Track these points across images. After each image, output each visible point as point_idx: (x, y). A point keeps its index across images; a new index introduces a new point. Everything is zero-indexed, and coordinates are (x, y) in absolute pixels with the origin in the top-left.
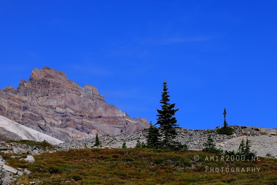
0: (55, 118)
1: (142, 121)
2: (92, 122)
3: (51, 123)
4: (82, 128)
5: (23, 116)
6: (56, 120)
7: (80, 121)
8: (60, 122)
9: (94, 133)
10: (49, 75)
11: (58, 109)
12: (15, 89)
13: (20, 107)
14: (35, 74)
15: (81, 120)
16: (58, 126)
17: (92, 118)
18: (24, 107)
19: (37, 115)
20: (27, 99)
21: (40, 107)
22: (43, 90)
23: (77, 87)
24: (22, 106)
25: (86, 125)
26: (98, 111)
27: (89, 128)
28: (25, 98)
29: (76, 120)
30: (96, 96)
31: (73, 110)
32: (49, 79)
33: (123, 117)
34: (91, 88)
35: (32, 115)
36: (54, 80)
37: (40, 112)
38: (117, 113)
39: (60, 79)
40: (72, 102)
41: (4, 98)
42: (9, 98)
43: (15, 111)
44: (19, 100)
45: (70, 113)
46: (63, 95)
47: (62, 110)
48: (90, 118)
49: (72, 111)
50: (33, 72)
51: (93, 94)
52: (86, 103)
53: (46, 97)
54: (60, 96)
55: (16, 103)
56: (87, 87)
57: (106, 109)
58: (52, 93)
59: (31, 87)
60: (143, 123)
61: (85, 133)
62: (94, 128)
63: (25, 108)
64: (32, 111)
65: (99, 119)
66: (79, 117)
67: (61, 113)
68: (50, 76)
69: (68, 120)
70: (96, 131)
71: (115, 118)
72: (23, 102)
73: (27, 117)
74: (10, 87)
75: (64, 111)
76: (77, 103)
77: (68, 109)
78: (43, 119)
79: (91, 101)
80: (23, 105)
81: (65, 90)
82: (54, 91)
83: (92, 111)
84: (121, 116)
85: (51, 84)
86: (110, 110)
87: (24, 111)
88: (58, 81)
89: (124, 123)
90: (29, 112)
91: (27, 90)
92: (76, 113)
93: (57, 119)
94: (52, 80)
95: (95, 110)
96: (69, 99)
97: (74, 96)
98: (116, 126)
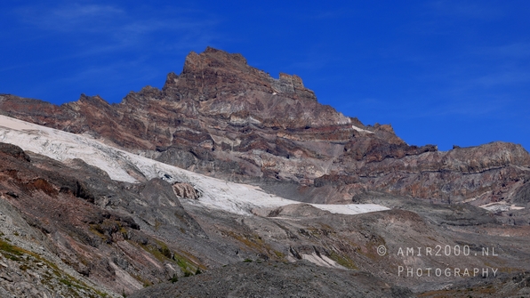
0: (229, 134)
1: (383, 130)
2: (295, 138)
3: (223, 143)
4: (277, 149)
5: (174, 136)
6: (231, 139)
7: (273, 137)
8: (239, 142)
9: (297, 156)
10: (216, 62)
11: (235, 120)
12: (159, 90)
13: (169, 121)
14: (191, 61)
15: (275, 135)
16: (235, 149)
17: (293, 130)
18: (175, 121)
19: (198, 132)
20: (180, 106)
21: (204, 119)
22: (207, 88)
23: (266, 79)
24: (173, 118)
25: (283, 143)
26: (303, 118)
27: (289, 149)
28: (177, 105)
29: (266, 136)
30: (300, 93)
31: (260, 119)
32: (216, 69)
33: (347, 125)
34: (290, 79)
35: (190, 133)
36: (224, 70)
37: (203, 126)
38: (336, 119)
39: (235, 67)
40: (258, 106)
41: (141, 107)
42: (150, 107)
43: (161, 127)
44: (167, 108)
45: (255, 125)
46: (242, 94)
47: (241, 120)
48: (291, 130)
49: (258, 122)
50: (188, 58)
51: (295, 89)
52: (282, 105)
53: (212, 100)
54: (237, 97)
55: (161, 115)
56: (283, 77)
57: (316, 114)
58: (223, 93)
59: (186, 85)
60: (385, 133)
61: (283, 158)
62: (297, 148)
63: (179, 122)
64: (189, 126)
65: (305, 132)
66: (271, 130)
67: (239, 126)
68: (218, 64)
69: (251, 137)
70: (302, 152)
71: (334, 127)
72: (174, 111)
73: (182, 136)
74: (151, 88)
75: (245, 122)
76: (265, 106)
77: (251, 118)
78: (209, 138)
79: (289, 102)
80: (173, 116)
81: (245, 85)
82: (226, 88)
83: (292, 118)
84: (344, 123)
85: (220, 77)
86: (323, 114)
87: (176, 126)
88: (232, 72)
89: (349, 135)
90: (185, 129)
91: (179, 91)
92: (265, 124)
93: (234, 136)
94: (221, 69)
95: (298, 115)
96: (251, 100)
97: (261, 95)
98: (336, 141)
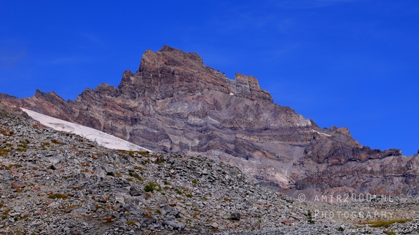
0: (187, 134)
1: (340, 133)
2: (254, 139)
3: (181, 143)
4: (236, 150)
5: (131, 134)
6: (188, 139)
7: (232, 138)
8: (197, 142)
9: (257, 157)
10: (173, 61)
11: (193, 120)
12: (115, 88)
13: (125, 120)
14: (147, 60)
15: (234, 136)
16: (193, 149)
17: (252, 132)
18: (132, 119)
19: (156, 131)
20: (136, 104)
21: (160, 117)
22: (163, 87)
23: (221, 79)
24: (129, 116)
25: (242, 144)
26: (262, 119)
27: (248, 150)
28: (133, 104)
29: (225, 137)
30: (256, 93)
31: (218, 119)
32: (173, 68)
33: (307, 127)
34: (246, 80)
35: (148, 132)
36: (181, 69)
37: (160, 125)
38: (296, 121)
39: (191, 66)
40: (216, 105)
41: (96, 104)
42: (106, 105)
43: (117, 126)
44: (123, 106)
45: (214, 125)
46: (199, 94)
47: (198, 119)
48: (250, 131)
49: (216, 122)
50: (144, 56)
51: (251, 90)
52: (241, 106)
53: (169, 99)
54: (195, 97)
55: (117, 113)
56: (239, 77)
57: (275, 114)
58: (180, 92)
59: (142, 83)
60: (342, 136)
61: (242, 159)
62: (257, 149)
63: (135, 121)
64: (146, 124)
65: (264, 133)
66: (230, 131)
67: (197, 126)
68: (175, 63)
69: (210, 138)
70: (261, 154)
71: (294, 129)
72: (130, 109)
73: (138, 135)
74: (107, 85)
75: (203, 121)
76: (223, 107)
77: (209, 118)
78: (167, 137)
79: (248, 102)
80: (129, 115)
81: (203, 85)
82: (183, 88)
83: (251, 119)
84: (304, 125)
85: (177, 77)
86: (283, 116)
87: (132, 125)
88: (189, 71)
89: (309, 137)
90: (142, 127)
91: (135, 89)
92: (224, 125)
93: (192, 135)
94: (178, 68)
95: (257, 116)
96: (209, 100)
97: (219, 95)
98: (295, 143)
